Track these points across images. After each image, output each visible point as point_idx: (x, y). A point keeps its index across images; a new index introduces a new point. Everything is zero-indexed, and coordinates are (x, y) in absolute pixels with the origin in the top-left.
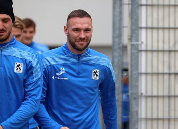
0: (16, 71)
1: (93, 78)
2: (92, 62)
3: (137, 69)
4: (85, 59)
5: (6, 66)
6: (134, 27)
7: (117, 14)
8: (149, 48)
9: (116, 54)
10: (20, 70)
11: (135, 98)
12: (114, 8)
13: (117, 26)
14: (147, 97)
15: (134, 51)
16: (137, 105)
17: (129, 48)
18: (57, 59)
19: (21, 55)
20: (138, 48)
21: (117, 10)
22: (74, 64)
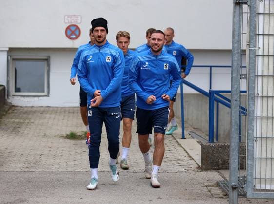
0: (107, 61)
1: (164, 68)
2: (164, 59)
3: (255, 72)
4: (160, 57)
5: (101, 58)
6: (252, 34)
7: (237, 21)
8: (266, 53)
9: (235, 58)
10: (109, 60)
11: (252, 98)
12: (234, 16)
13: (237, 33)
14: (262, 97)
15: (252, 56)
16: (254, 105)
17: (247, 52)
18: (144, 58)
19: (110, 52)
20: (255, 52)
21: (237, 18)
22: (154, 60)
